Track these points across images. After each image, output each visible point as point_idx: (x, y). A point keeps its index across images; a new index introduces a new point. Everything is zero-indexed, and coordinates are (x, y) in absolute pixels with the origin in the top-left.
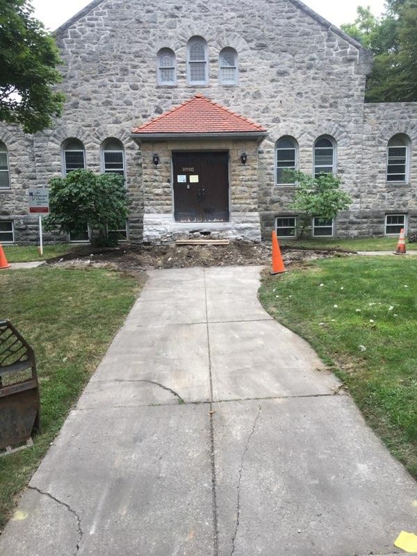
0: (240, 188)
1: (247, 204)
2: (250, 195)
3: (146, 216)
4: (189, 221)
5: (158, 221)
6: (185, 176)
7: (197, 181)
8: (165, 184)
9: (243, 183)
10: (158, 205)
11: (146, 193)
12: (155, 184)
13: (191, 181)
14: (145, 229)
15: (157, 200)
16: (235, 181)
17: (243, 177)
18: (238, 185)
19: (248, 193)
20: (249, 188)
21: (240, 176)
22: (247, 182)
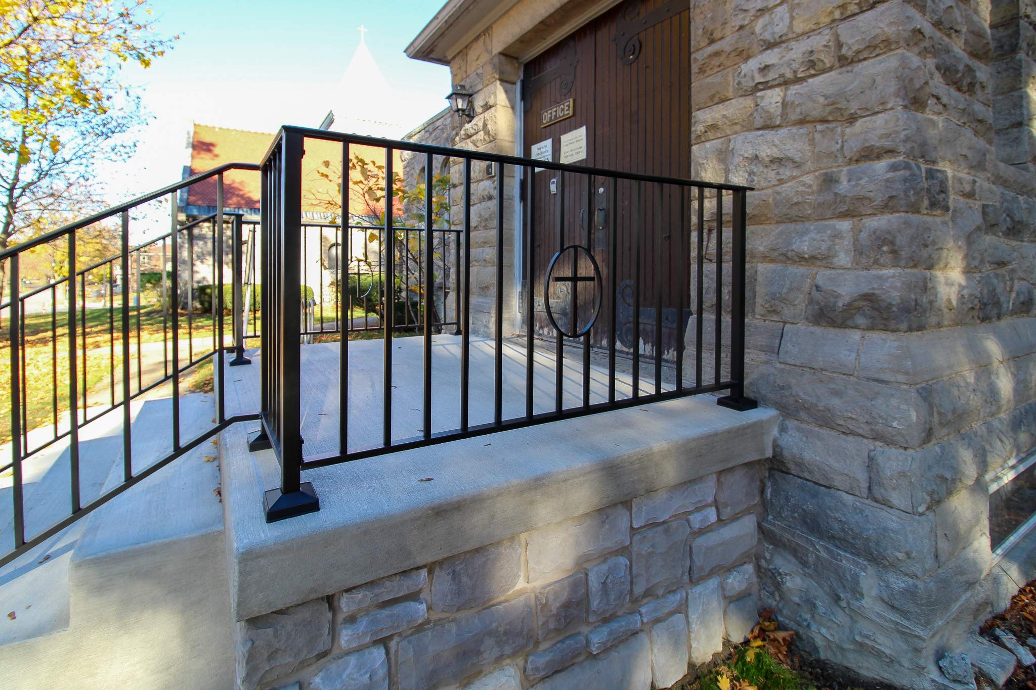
1: (801, 259)
2: (829, 180)
7: (583, 155)
9: (773, 98)
16: (723, 101)
17: (771, 57)
18: (737, 128)
19: (809, 165)
20: (819, 127)
21: (749, 57)
22: (798, 80)
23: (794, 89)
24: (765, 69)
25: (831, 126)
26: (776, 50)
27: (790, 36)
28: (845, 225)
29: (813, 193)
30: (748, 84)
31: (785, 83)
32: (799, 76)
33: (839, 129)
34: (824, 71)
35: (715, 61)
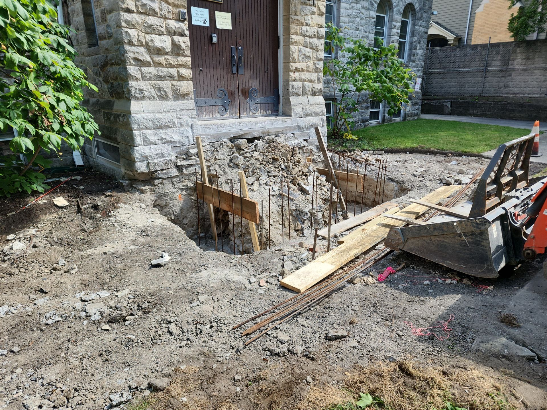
0: (302, 48)
1: (310, 81)
2: (315, 64)
3: (135, 106)
4: (218, 116)
5: (166, 118)
6: (206, 11)
7: (230, 27)
8: (173, 24)
9: (307, 39)
10: (161, 78)
11: (131, 43)
12: (152, 20)
13: (218, 27)
14: (138, 140)
15: (159, 64)
16: (297, 35)
17: (308, 28)
18: (301, 44)
19: (312, 59)
21: (303, 25)
22: (312, 38)
23: (311, 40)
24: (307, 31)
28: (316, 74)
30: (303, 33)
31: (310, 37)
33: (316, 52)
35: (296, 22)
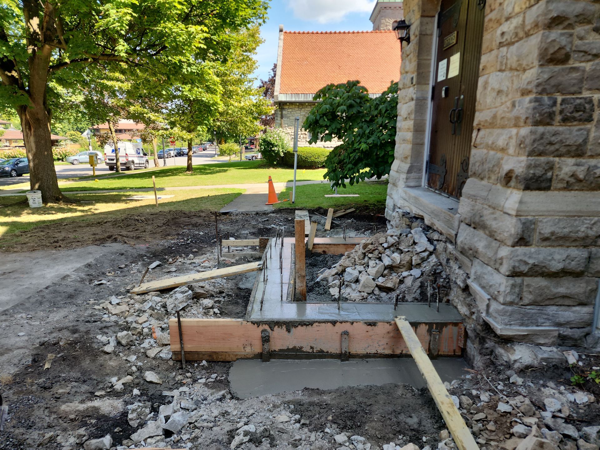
1: (500, 149)
4: (438, 188)
6: (445, 61)
7: (458, 72)
9: (504, 53)
13: (450, 76)
16: (491, 50)
17: (506, 27)
18: (493, 69)
19: (510, 96)
20: (516, 73)
21: (500, 25)
22: (512, 43)
23: (510, 49)
24: (503, 34)
25: (518, 73)
26: (509, 22)
27: (513, 14)
28: (515, 131)
29: (508, 112)
30: (498, 42)
31: (508, 44)
32: (513, 40)
33: (521, 76)
34: (521, 39)
35: (490, 25)
